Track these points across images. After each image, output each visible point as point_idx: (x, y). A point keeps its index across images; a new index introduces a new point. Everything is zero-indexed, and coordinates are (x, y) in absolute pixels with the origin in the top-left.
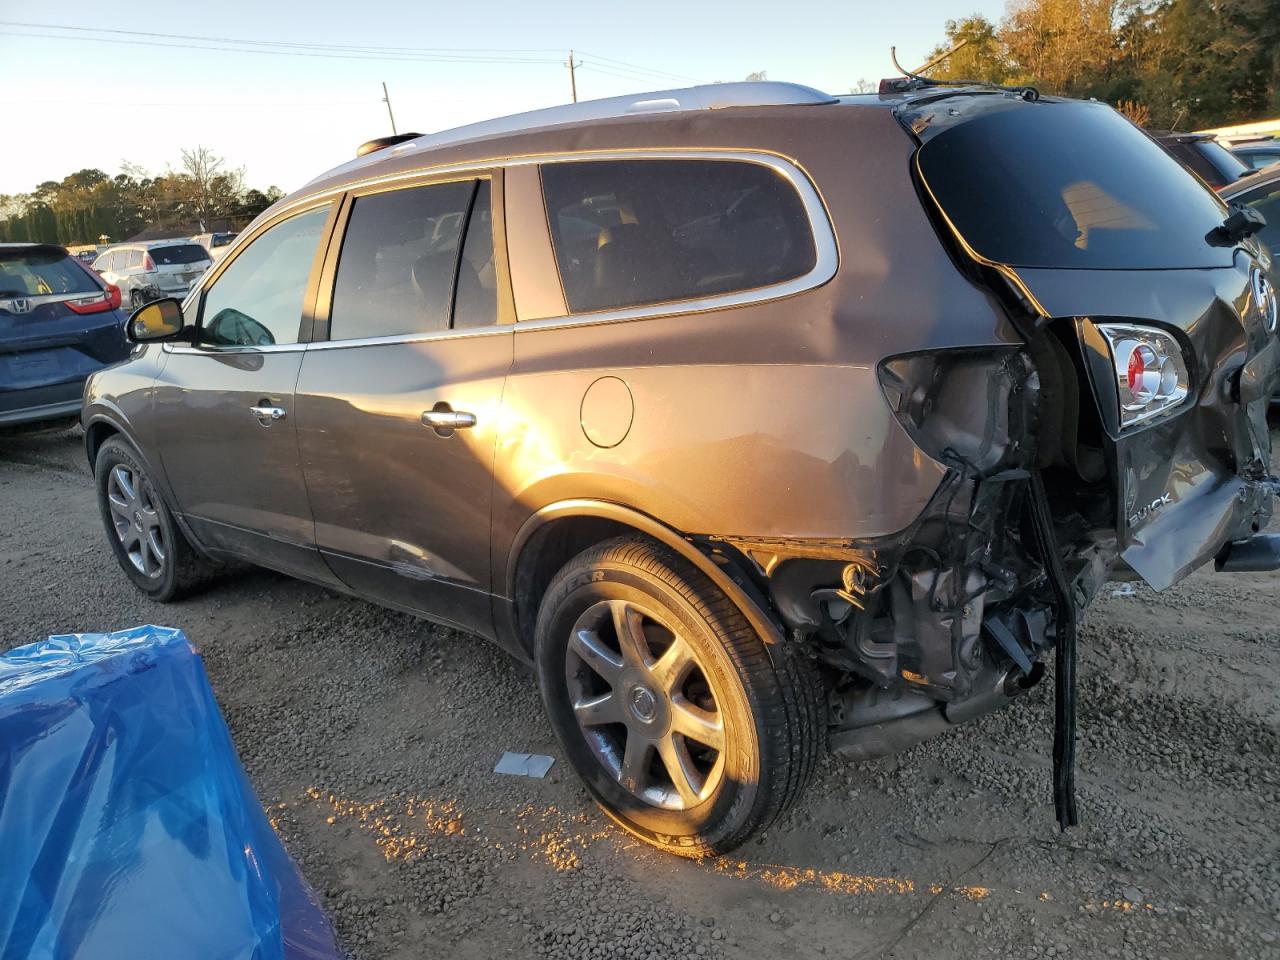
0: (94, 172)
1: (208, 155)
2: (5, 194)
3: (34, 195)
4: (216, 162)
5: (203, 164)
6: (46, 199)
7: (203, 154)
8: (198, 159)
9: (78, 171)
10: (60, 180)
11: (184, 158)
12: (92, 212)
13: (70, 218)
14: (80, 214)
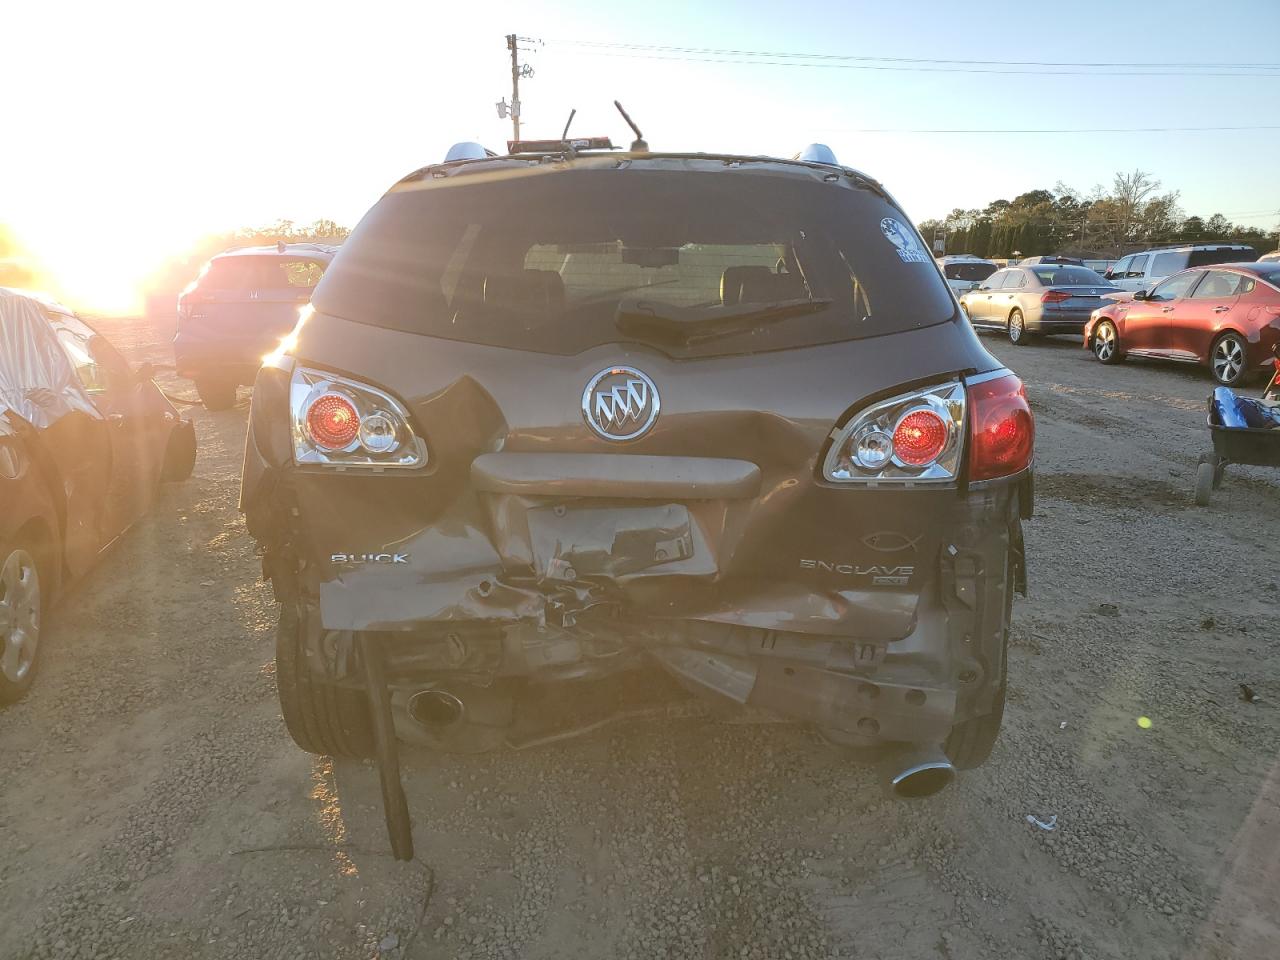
0: (1043, 193)
1: (1143, 179)
2: (961, 209)
3: (985, 211)
4: (1148, 187)
5: (1134, 188)
6: (994, 216)
7: (1138, 179)
8: (1131, 184)
9: (1029, 191)
10: (1011, 199)
11: (1117, 182)
12: (1022, 229)
13: (1003, 233)
14: (1012, 231)
